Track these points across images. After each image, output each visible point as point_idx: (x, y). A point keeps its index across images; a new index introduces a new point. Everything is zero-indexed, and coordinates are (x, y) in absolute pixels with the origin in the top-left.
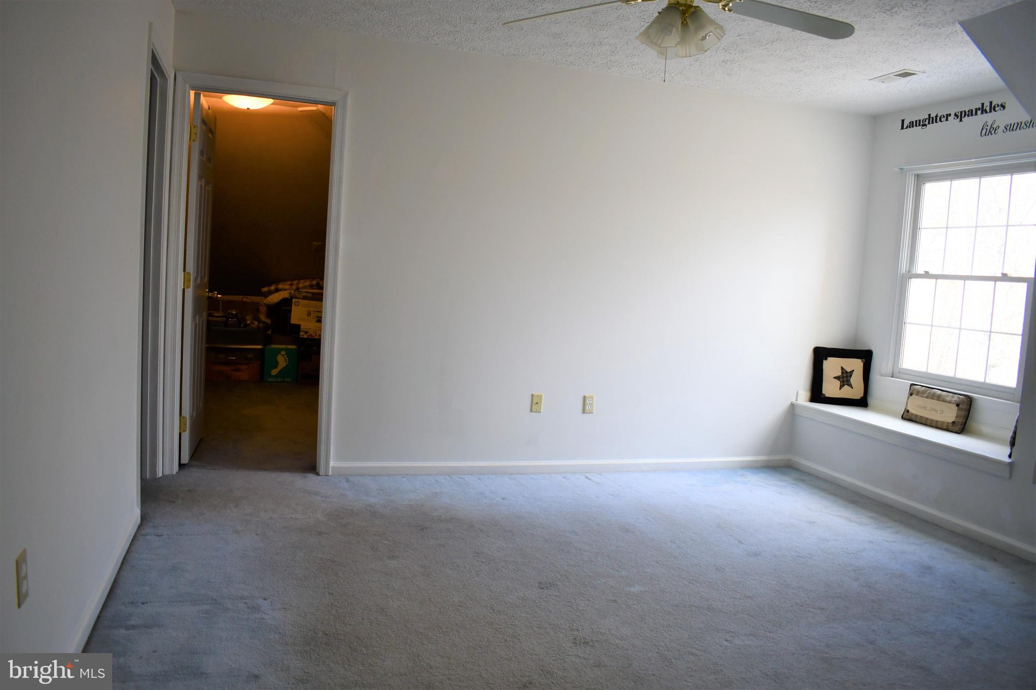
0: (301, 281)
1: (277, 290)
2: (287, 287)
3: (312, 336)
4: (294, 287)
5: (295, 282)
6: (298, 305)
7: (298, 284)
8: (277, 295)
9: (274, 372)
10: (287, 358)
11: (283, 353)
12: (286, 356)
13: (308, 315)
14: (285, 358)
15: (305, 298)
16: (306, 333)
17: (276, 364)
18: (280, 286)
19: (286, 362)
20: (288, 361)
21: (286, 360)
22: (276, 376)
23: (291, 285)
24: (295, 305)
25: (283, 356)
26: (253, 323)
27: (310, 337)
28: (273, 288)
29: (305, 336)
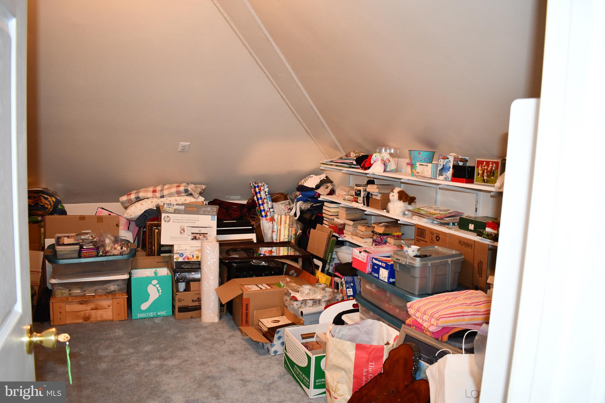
0: (166, 187)
1: (138, 199)
2: (150, 194)
3: (188, 259)
4: (158, 194)
5: (159, 188)
6: (168, 222)
7: (162, 190)
8: (138, 204)
9: (144, 306)
10: (159, 288)
11: (155, 282)
12: (158, 286)
13: (181, 233)
14: (157, 288)
15: (176, 212)
16: (182, 255)
17: (146, 297)
18: (141, 195)
19: (159, 293)
20: (160, 291)
21: (158, 291)
22: (148, 310)
23: (154, 191)
24: (165, 221)
25: (155, 285)
26: (115, 249)
27: (186, 260)
28: (133, 197)
29: (181, 260)
